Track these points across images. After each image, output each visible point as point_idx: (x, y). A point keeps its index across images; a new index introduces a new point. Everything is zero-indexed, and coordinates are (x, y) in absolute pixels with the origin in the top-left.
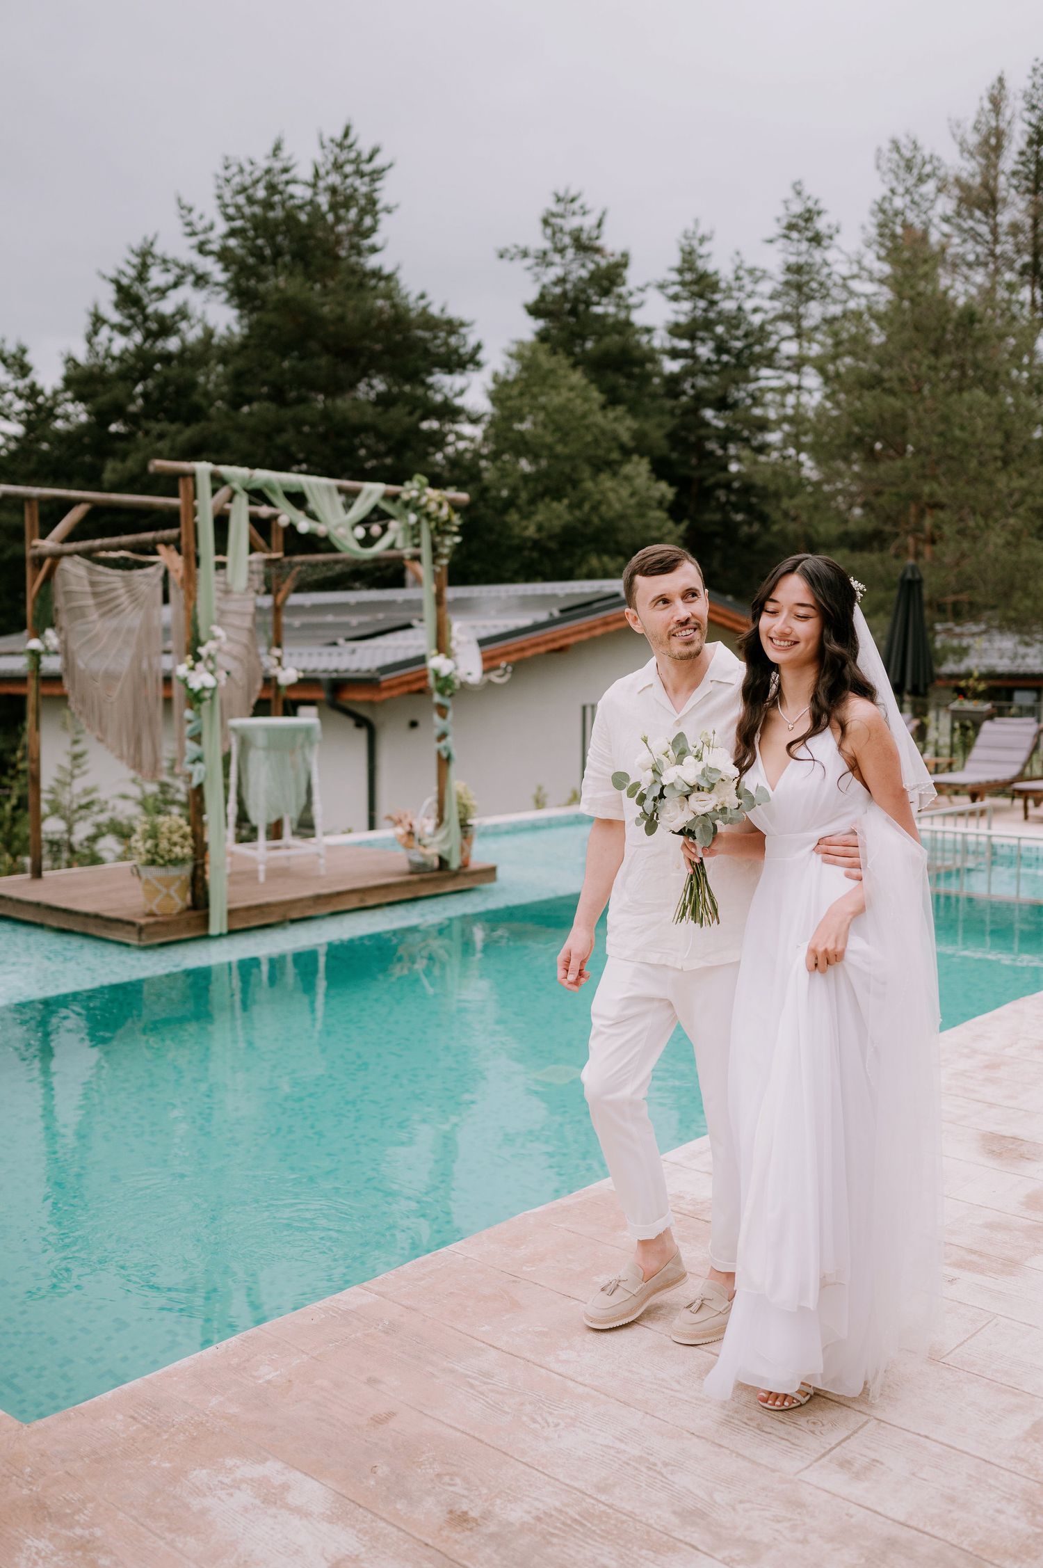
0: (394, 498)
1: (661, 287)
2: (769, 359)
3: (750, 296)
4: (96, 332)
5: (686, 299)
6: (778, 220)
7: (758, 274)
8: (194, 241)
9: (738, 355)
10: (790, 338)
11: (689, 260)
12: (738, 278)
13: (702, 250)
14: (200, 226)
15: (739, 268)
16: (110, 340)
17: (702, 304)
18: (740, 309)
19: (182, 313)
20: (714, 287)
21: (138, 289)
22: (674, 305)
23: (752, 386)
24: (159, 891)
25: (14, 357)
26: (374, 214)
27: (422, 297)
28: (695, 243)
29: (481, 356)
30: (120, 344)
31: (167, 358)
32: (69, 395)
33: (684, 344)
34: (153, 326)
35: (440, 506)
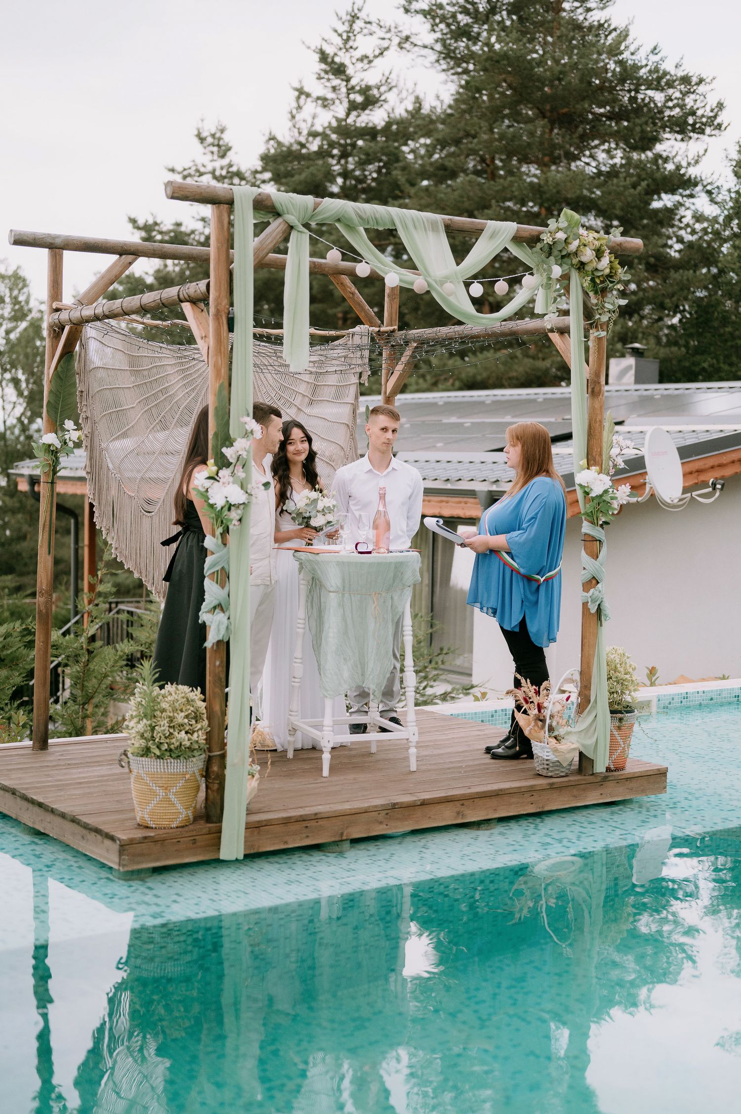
0: (534, 240)
4: (299, 108)
16: (314, 117)
21: (342, 58)
24: (154, 794)
25: (213, 136)
27: (654, 51)
30: (325, 119)
31: (371, 133)
32: (267, 175)
34: (358, 97)
35: (599, 254)
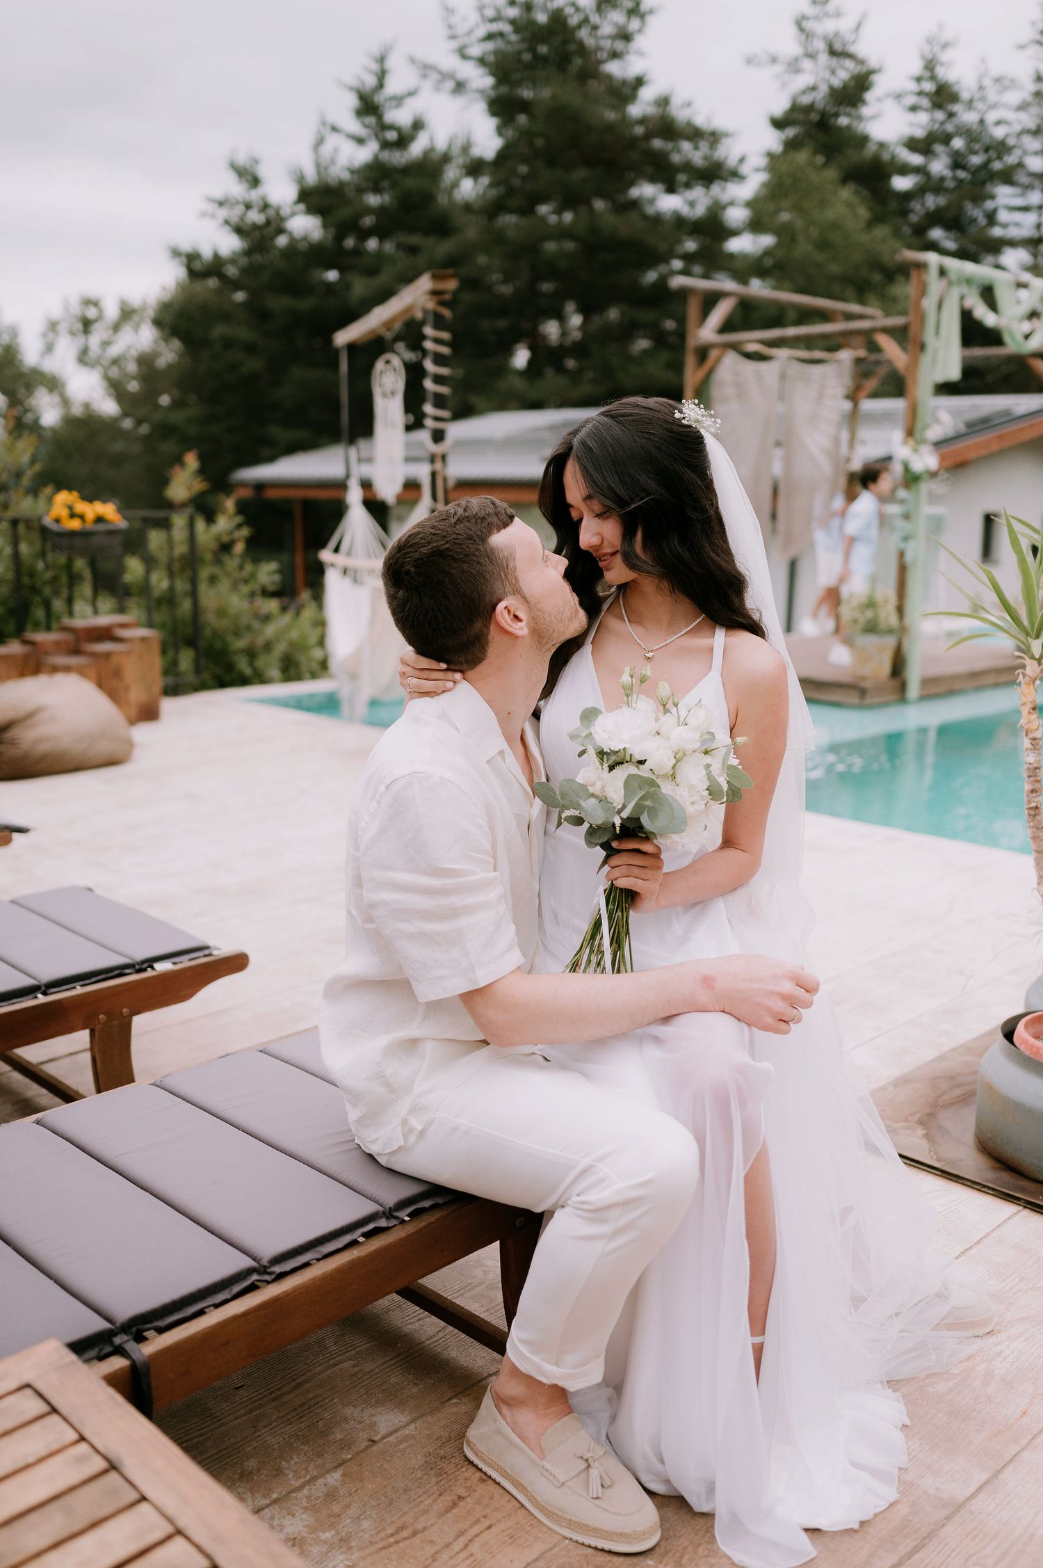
1: (898, 97)
2: (1007, 177)
3: (993, 107)
4: (323, 140)
5: (926, 110)
6: (1033, 24)
7: (1007, 83)
8: (454, 45)
9: (976, 171)
10: (1036, 153)
11: (930, 66)
12: (981, 88)
13: (945, 57)
14: (462, 29)
15: (981, 77)
16: (338, 150)
17: (940, 115)
18: (982, 122)
19: (418, 125)
20: (954, 98)
21: (379, 98)
22: (912, 117)
23: (989, 205)
25: (246, 168)
26: (642, 16)
27: (688, 105)
28: (936, 49)
29: (745, 169)
32: (301, 208)
33: (916, 159)
34: (392, 136)
